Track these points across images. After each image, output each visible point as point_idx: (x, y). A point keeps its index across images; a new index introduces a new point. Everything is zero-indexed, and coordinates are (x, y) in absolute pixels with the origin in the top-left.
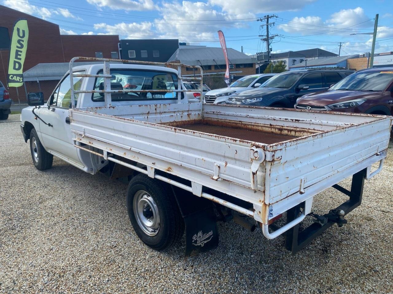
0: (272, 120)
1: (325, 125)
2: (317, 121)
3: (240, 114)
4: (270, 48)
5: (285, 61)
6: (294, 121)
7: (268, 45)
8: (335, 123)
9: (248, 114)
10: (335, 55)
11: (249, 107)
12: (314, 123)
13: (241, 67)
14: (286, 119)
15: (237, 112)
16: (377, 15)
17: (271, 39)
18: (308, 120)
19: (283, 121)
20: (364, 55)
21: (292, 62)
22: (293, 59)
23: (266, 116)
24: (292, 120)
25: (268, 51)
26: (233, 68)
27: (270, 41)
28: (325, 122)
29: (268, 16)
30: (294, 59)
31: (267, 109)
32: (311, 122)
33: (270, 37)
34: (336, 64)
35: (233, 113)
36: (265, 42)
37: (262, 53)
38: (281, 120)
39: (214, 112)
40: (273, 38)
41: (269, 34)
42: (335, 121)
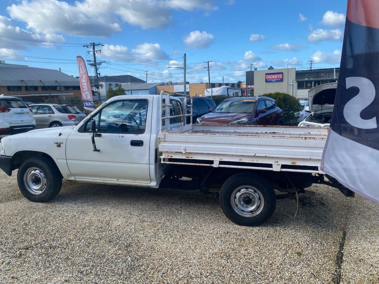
0: (255, 133)
1: (293, 134)
2: (288, 132)
3: (228, 131)
4: (98, 72)
5: (102, 84)
6: (272, 133)
7: (97, 70)
8: (299, 132)
9: (235, 131)
10: (144, 82)
11: (237, 126)
12: (286, 134)
13: (70, 89)
14: (266, 132)
15: (226, 130)
16: (185, 55)
17: (99, 64)
18: (281, 132)
19: (264, 134)
20: (168, 83)
21: (109, 86)
22: (116, 83)
23: (251, 131)
24: (271, 133)
25: (96, 75)
26: (62, 90)
27: (97, 66)
28: (292, 133)
29: (94, 43)
30: (110, 83)
31: (252, 126)
32: (284, 133)
33: (97, 63)
34: (148, 89)
35: (222, 130)
36: (93, 66)
37: (91, 77)
38: (262, 133)
39: (203, 131)
40: (100, 64)
41: (96, 60)
42: (298, 132)
